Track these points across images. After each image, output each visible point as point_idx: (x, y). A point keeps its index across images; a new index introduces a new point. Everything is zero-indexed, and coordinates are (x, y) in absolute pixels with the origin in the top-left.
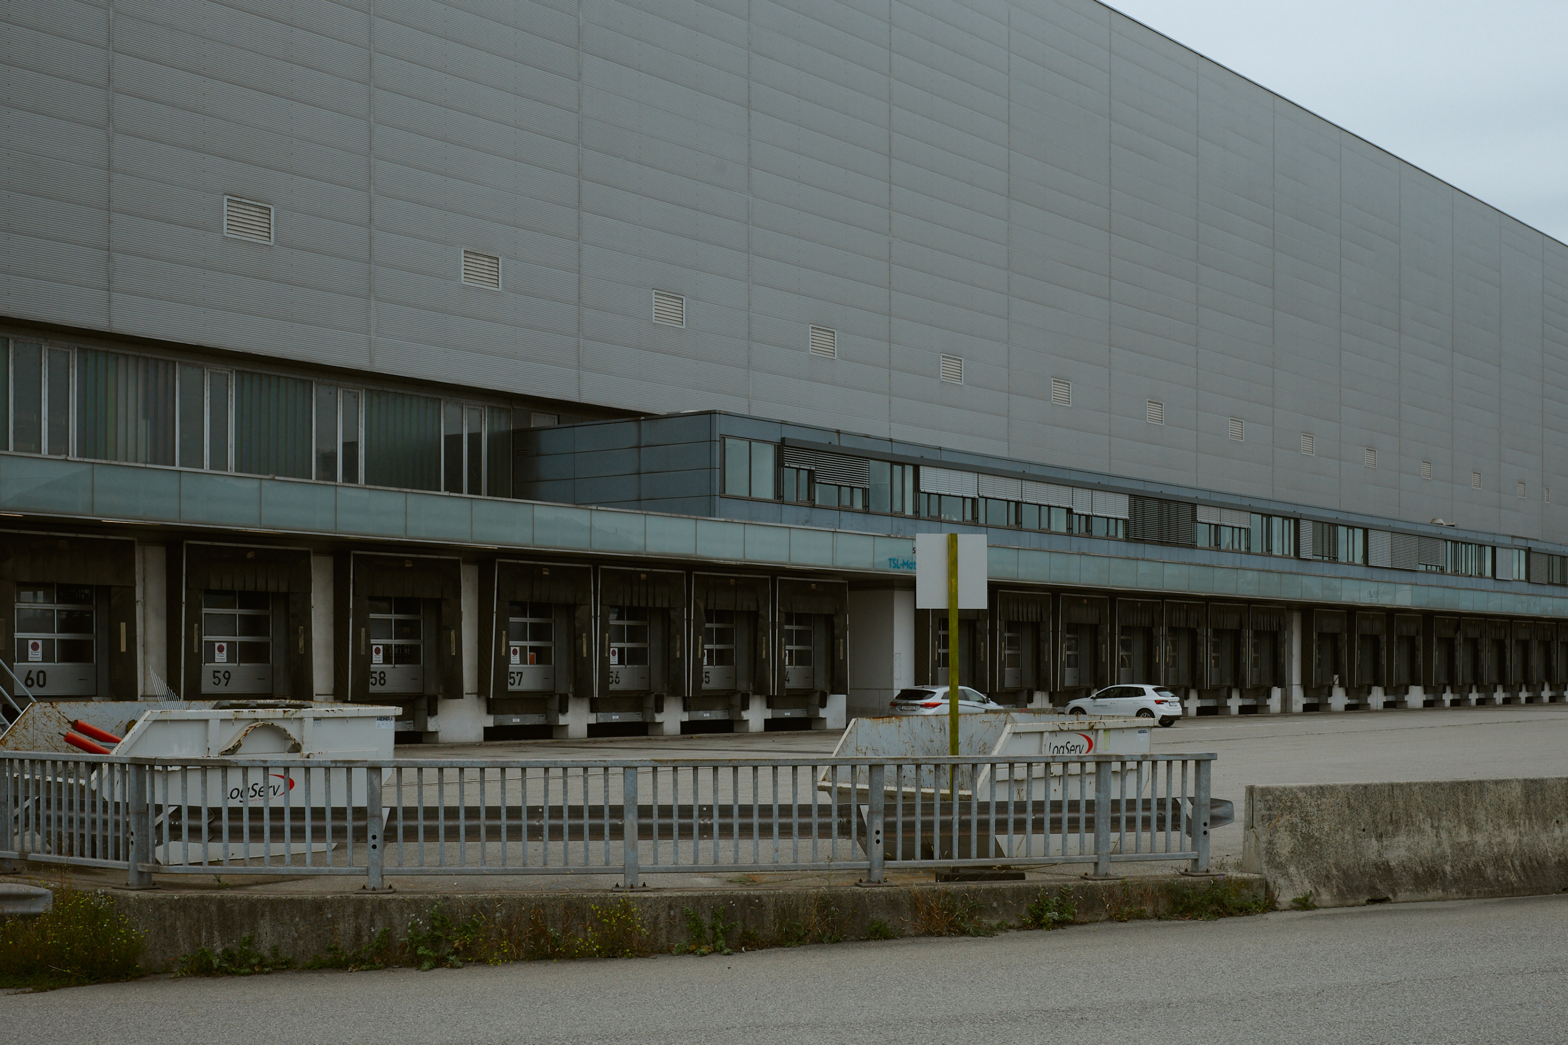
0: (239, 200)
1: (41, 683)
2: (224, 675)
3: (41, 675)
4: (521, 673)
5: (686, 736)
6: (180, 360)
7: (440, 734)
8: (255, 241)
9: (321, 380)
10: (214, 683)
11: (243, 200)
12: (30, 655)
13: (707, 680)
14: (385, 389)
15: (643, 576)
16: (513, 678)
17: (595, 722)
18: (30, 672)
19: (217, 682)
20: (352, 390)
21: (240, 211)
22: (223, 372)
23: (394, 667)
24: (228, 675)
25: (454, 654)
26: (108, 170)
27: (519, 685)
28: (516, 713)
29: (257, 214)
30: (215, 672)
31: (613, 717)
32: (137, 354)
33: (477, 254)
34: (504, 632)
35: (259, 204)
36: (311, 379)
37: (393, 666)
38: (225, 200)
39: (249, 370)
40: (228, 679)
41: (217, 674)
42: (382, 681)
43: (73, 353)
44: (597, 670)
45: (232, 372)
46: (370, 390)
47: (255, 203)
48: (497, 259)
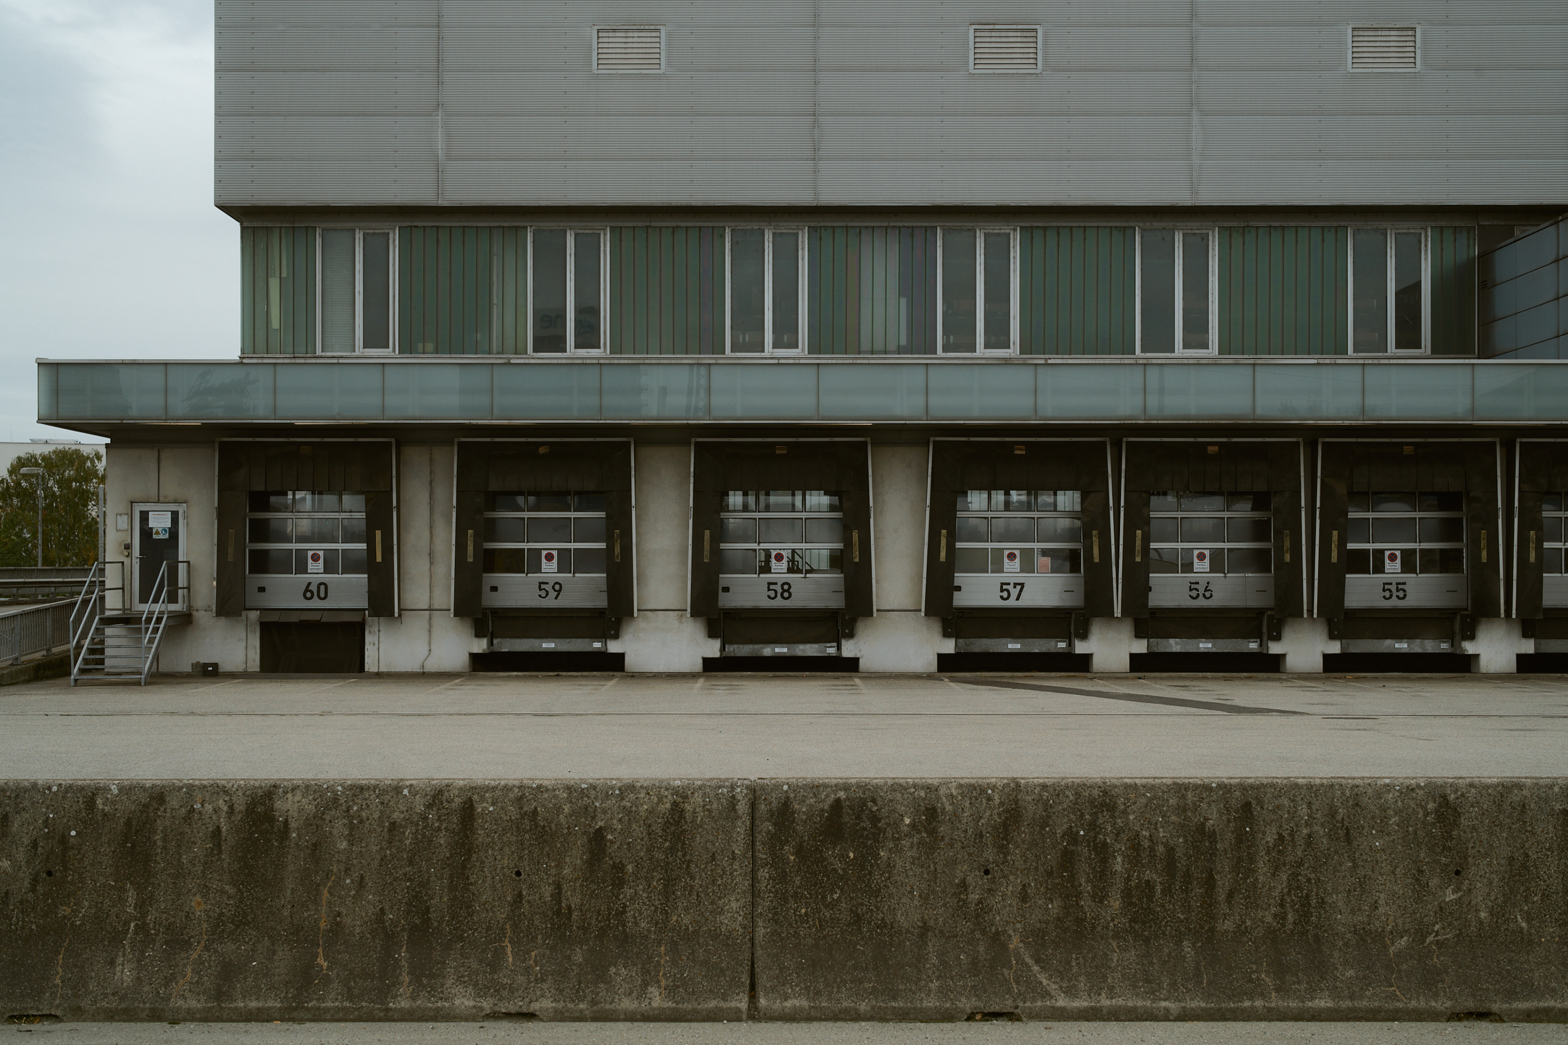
0: (991, 27)
1: (322, 595)
2: (553, 587)
3: (322, 587)
4: (1022, 585)
5: (1328, 675)
6: (941, 224)
7: (861, 661)
8: (1015, 71)
9: (1148, 224)
10: (540, 596)
11: (996, 27)
12: (310, 566)
13: (1401, 594)
14: (1250, 224)
15: (1212, 449)
16: (1008, 591)
17: (1146, 652)
18: (309, 584)
19: (544, 595)
20: (1197, 232)
21: (993, 40)
22: (1002, 231)
23: (805, 577)
24: (558, 588)
25: (857, 560)
26: (814, 26)
27: (1018, 599)
28: (1015, 636)
29: (1019, 40)
30: (540, 583)
31: (1201, 645)
32: (886, 224)
33: (1376, 29)
34: (944, 532)
35: (1019, 27)
36: (1132, 224)
37: (803, 576)
38: (972, 32)
39: (1040, 224)
40: (559, 591)
41: (543, 586)
42: (786, 595)
43: (803, 233)
44: (1120, 581)
45: (1015, 230)
46: (1230, 229)
47: (1014, 27)
48: (1414, 29)
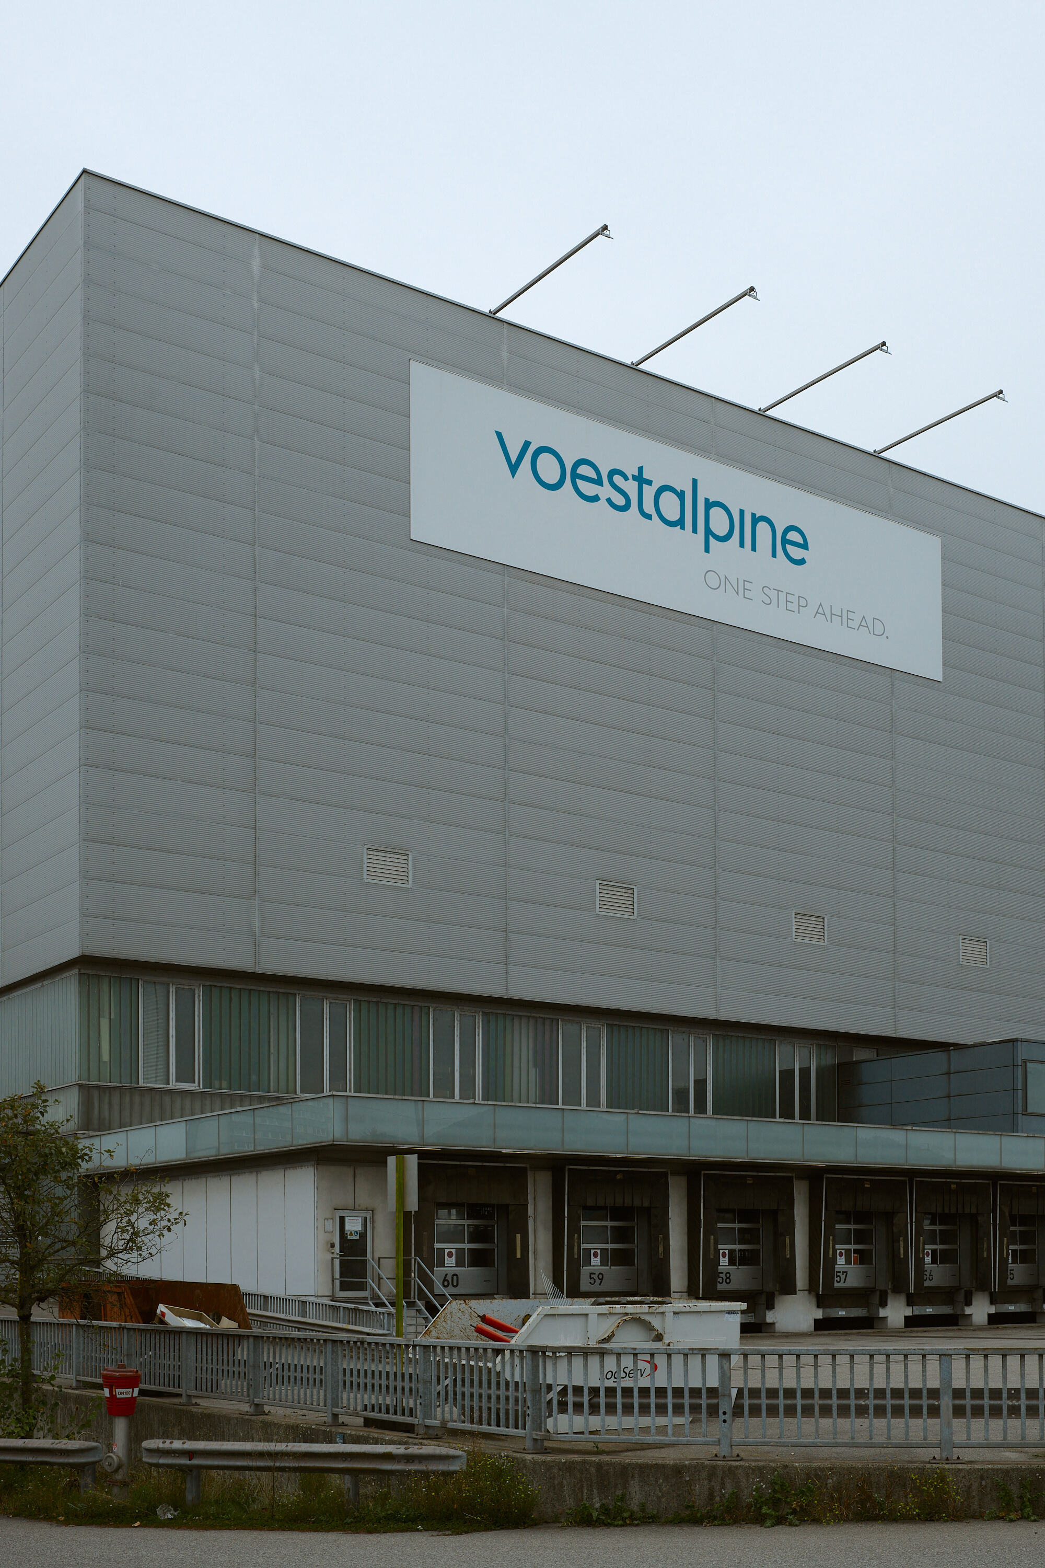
0: (609, 883)
1: (455, 1284)
2: (598, 1276)
3: (455, 1277)
4: (846, 1272)
5: (992, 1326)
6: (562, 1017)
7: (777, 1325)
8: (622, 916)
9: (676, 1029)
10: (590, 1283)
11: (612, 884)
12: (446, 1262)
13: (1012, 1276)
14: (729, 1033)
15: (954, 1186)
16: (839, 1276)
17: (911, 1315)
18: (447, 1275)
19: (593, 1282)
20: (701, 1036)
21: (609, 892)
22: (596, 1026)
23: (738, 1269)
24: (601, 1277)
25: (788, 1257)
26: (505, 866)
27: (844, 1282)
28: (842, 1307)
29: (623, 894)
30: (591, 1274)
31: (927, 1310)
32: (529, 1014)
33: (806, 915)
34: (831, 1237)
35: (624, 885)
36: (667, 1028)
37: (736, 1267)
38: (597, 885)
39: (617, 1023)
40: (601, 1280)
41: (592, 1276)
42: (728, 1281)
43: (479, 1016)
44: (913, 1269)
45: (603, 1026)
46: (716, 1035)
47: (621, 885)
48: (823, 918)
